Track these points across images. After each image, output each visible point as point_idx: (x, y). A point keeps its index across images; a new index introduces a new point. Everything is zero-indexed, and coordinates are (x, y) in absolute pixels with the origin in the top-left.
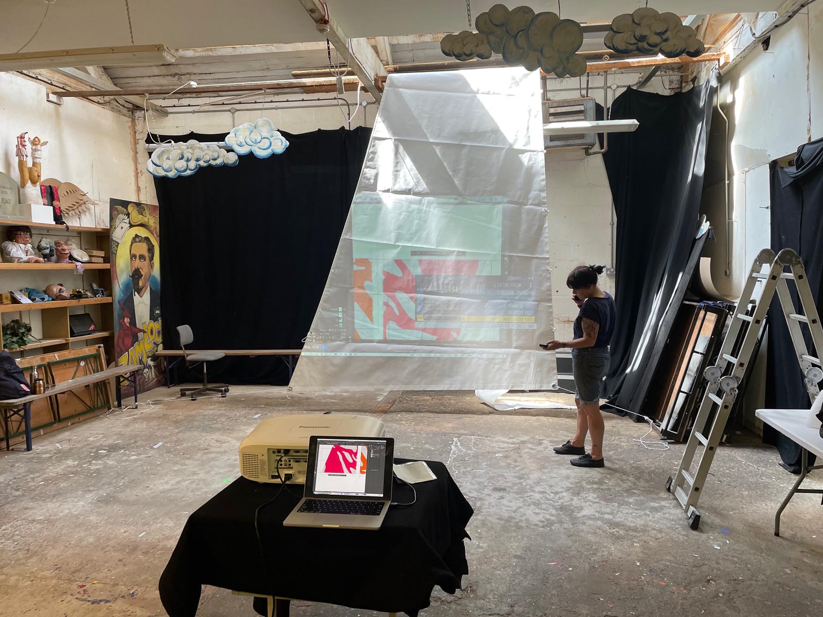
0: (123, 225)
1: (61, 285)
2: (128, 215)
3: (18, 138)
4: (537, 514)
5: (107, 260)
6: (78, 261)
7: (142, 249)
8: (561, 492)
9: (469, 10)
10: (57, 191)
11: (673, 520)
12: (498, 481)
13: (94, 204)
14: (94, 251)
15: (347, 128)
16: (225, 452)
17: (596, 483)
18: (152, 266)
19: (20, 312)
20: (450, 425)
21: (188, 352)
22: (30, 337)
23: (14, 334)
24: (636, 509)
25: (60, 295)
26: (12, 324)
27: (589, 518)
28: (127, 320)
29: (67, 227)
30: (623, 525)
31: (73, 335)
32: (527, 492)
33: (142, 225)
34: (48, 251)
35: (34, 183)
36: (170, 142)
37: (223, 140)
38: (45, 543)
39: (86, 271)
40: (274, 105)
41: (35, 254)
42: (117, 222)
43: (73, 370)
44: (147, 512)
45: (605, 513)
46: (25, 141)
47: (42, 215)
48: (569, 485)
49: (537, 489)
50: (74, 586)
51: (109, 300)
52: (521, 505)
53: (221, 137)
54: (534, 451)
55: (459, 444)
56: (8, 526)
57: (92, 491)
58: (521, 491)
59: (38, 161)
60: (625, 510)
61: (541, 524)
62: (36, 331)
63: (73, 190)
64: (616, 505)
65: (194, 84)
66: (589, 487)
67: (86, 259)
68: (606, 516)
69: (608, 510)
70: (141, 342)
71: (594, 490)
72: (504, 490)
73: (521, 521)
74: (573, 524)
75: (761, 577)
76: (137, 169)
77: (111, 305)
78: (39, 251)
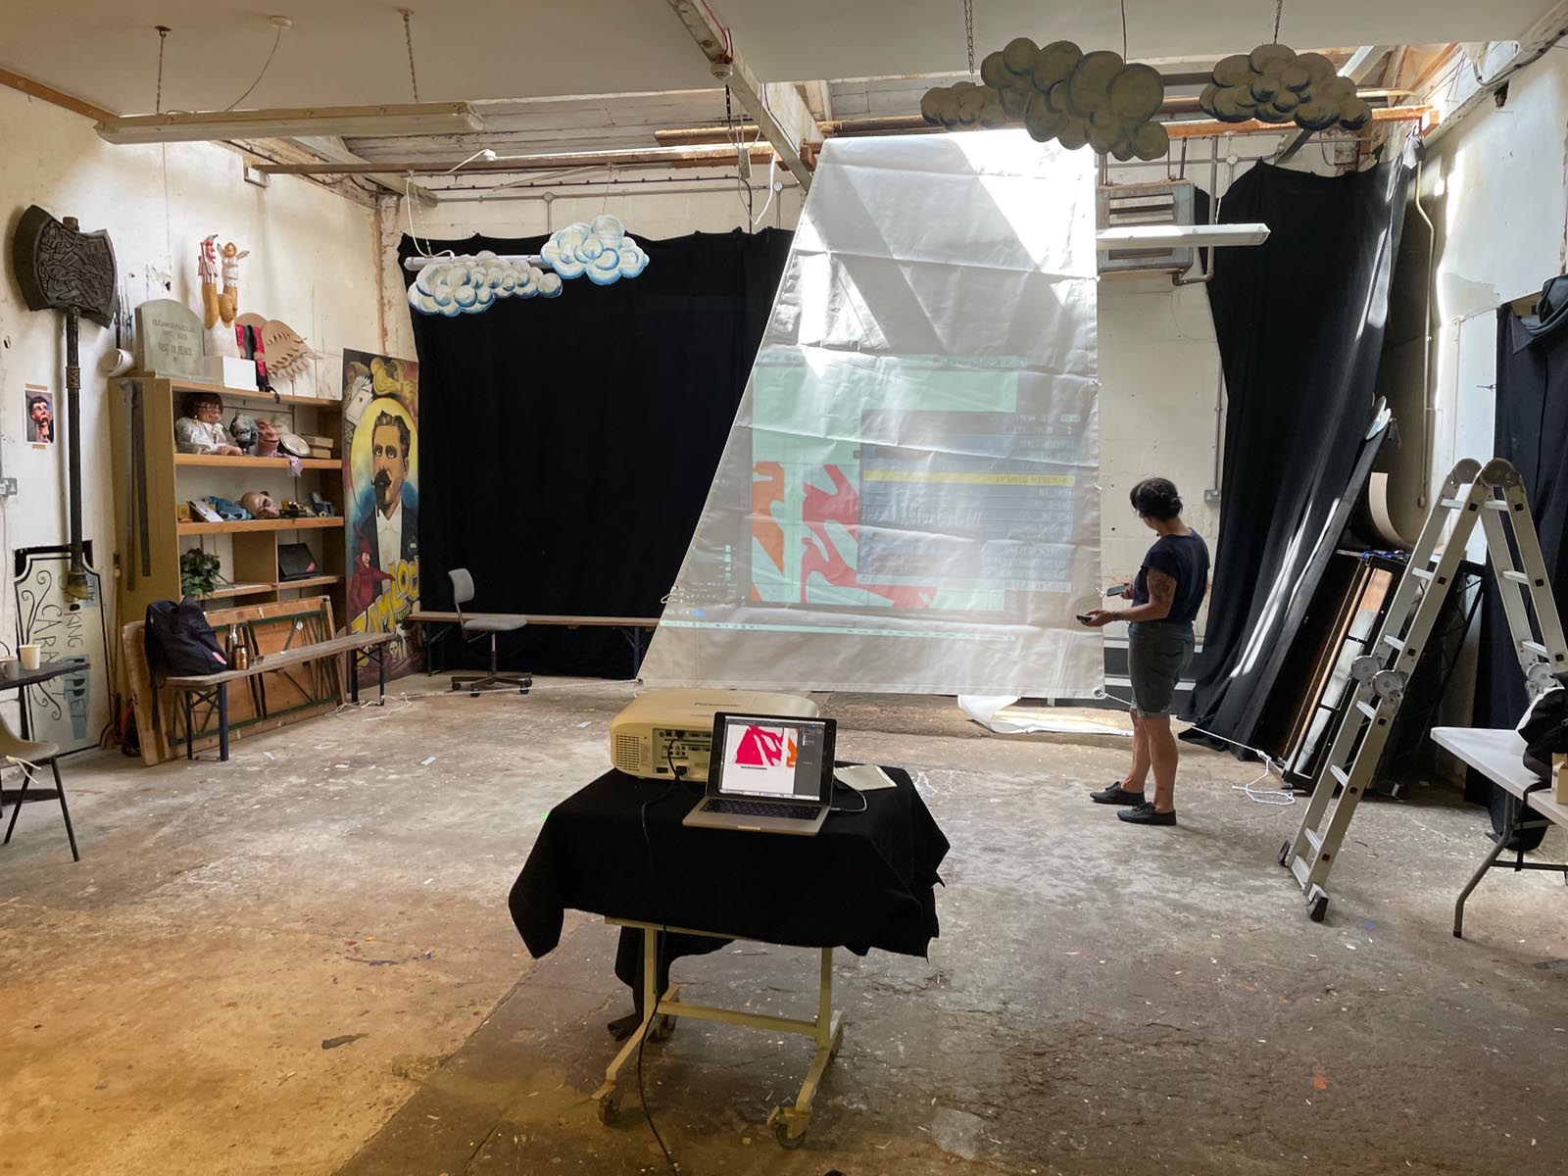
0: (362, 394)
1: (266, 494)
2: (371, 377)
3: (202, 244)
4: (1055, 886)
5: (336, 453)
6: (293, 454)
7: (390, 436)
8: (1100, 858)
9: (971, 47)
10: (260, 331)
11: (1283, 906)
12: (992, 838)
13: (315, 357)
14: (317, 439)
15: (746, 230)
16: (538, 776)
17: (1158, 848)
18: (405, 466)
19: (201, 536)
20: (912, 752)
21: (465, 616)
22: (218, 578)
23: (195, 572)
24: (1223, 888)
25: (265, 511)
26: (192, 556)
27: (1141, 896)
28: (366, 557)
29: (277, 396)
30: (1198, 909)
31: (283, 578)
32: (1040, 855)
33: (392, 396)
34: (248, 437)
35: (226, 320)
36: (448, 254)
37: (539, 253)
38: (282, 888)
39: (305, 471)
40: (619, 188)
41: (228, 440)
42: (355, 389)
43: (286, 635)
44: (430, 852)
45: (1168, 891)
46: (213, 250)
47: (239, 375)
48: (1113, 849)
49: (1058, 851)
50: (340, 943)
51: (338, 521)
52: (1029, 873)
53: (532, 245)
54: (1055, 798)
55: (927, 781)
56: (219, 862)
57: (337, 821)
58: (1031, 854)
59: (232, 283)
60: (1204, 888)
61: (1060, 901)
62: (226, 572)
63: (284, 333)
64: (1190, 880)
65: (491, 155)
66: (1146, 852)
67: (305, 451)
68: (1171, 895)
69: (1175, 887)
70: (387, 596)
71: (1154, 858)
72: (1002, 850)
73: (1026, 894)
74: (1113, 903)
75: (1417, 991)
76: (382, 298)
77: (341, 530)
78: (234, 436)
